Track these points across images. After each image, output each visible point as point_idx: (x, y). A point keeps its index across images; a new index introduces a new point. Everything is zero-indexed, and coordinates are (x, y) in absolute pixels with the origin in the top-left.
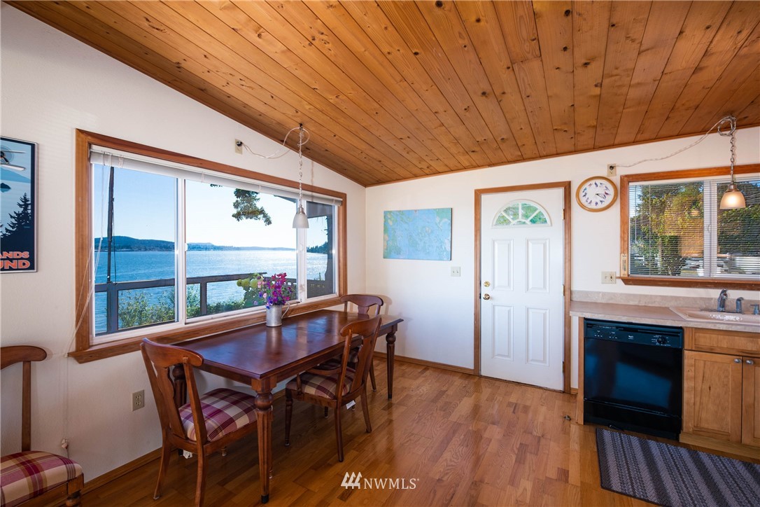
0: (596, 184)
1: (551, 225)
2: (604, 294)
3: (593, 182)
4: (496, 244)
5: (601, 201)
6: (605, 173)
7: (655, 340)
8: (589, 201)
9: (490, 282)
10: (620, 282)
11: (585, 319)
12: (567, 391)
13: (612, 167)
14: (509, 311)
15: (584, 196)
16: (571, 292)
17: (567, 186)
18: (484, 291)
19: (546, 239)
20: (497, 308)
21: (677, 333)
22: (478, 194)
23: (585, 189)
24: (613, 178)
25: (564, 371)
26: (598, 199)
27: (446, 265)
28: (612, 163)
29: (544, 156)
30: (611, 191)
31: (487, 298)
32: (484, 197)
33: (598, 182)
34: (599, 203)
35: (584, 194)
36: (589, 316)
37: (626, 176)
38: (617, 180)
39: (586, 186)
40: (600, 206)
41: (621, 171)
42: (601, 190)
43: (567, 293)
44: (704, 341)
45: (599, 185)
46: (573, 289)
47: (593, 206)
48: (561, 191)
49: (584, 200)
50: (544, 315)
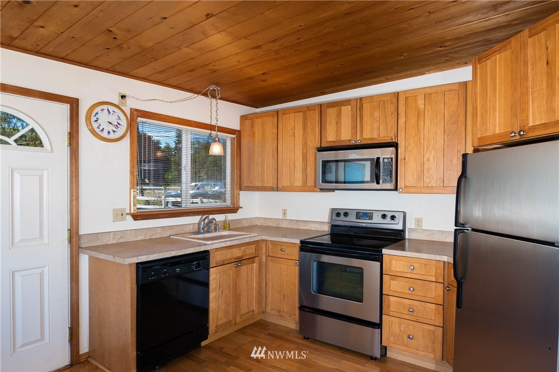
0: (108, 110)
1: (52, 151)
2: (114, 234)
3: (105, 107)
5: (114, 131)
6: (116, 100)
7: (194, 267)
8: (101, 129)
10: (130, 218)
12: (77, 362)
13: (123, 97)
15: (96, 121)
16: (79, 237)
17: (74, 104)
19: (44, 170)
23: (97, 113)
24: (124, 108)
25: (71, 340)
26: (111, 128)
28: (124, 93)
29: (43, 54)
30: (124, 122)
33: (111, 108)
34: (112, 133)
35: (95, 119)
36: (144, 258)
37: (136, 110)
38: (127, 111)
39: (98, 109)
40: (112, 136)
41: (131, 104)
42: (113, 119)
43: (74, 238)
44: (220, 257)
45: (112, 112)
46: (81, 232)
47: (105, 134)
48: (66, 107)
49: (95, 125)
50: (42, 274)
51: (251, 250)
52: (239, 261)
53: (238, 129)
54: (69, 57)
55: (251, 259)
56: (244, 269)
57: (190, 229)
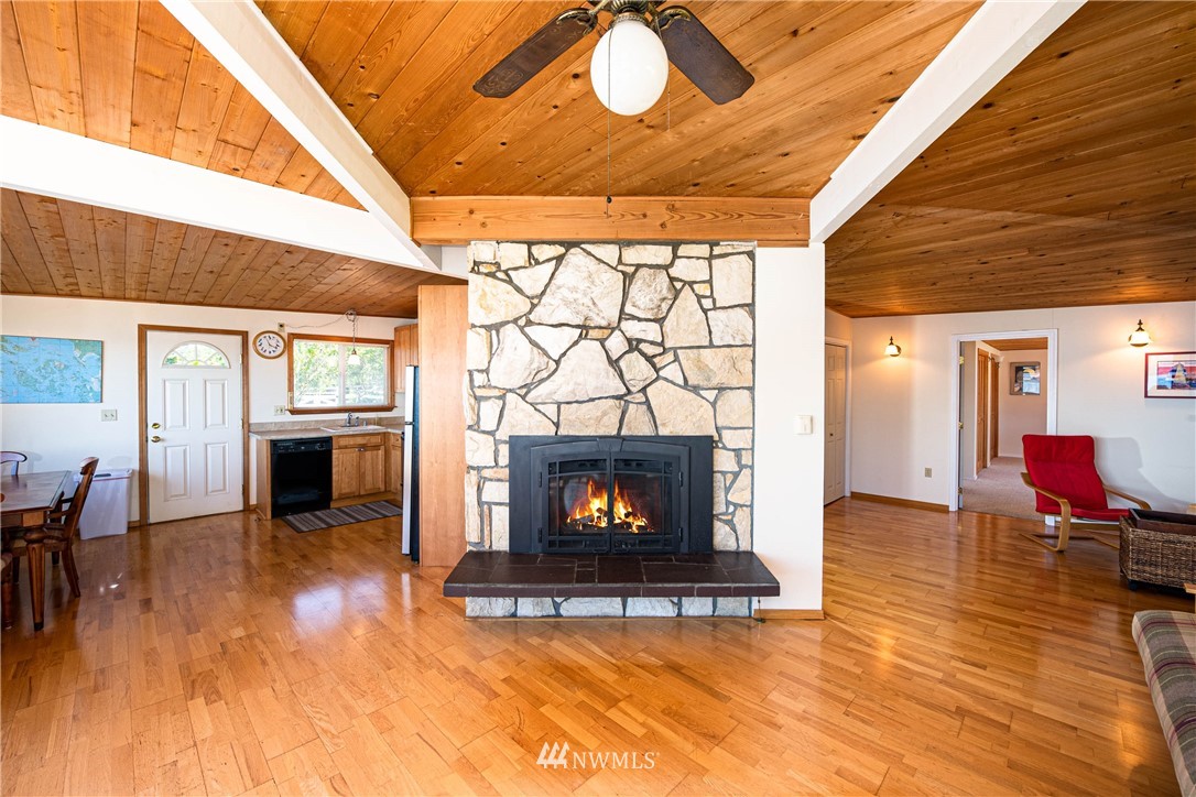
0: (269, 337)
1: (230, 367)
2: (275, 423)
3: (267, 335)
4: (167, 383)
5: (274, 351)
6: (276, 329)
7: (317, 447)
8: (264, 350)
9: (160, 423)
10: (287, 413)
11: (271, 441)
12: (247, 509)
13: (281, 326)
14: (185, 451)
16: (249, 425)
17: (244, 335)
18: (152, 433)
19: (225, 380)
20: (169, 450)
21: (328, 440)
22: (143, 330)
23: (261, 340)
24: (282, 334)
25: (244, 493)
26: (272, 349)
27: (94, 409)
28: (282, 322)
30: (281, 344)
31: (157, 439)
32: (150, 334)
33: (271, 335)
34: (272, 352)
35: (260, 344)
36: (274, 437)
37: (292, 334)
38: (285, 336)
39: (262, 337)
40: (273, 354)
41: (288, 330)
42: (273, 343)
43: (246, 426)
44: (343, 442)
45: (272, 338)
46: (251, 422)
47: (267, 354)
48: (239, 339)
49: (259, 348)
50: (224, 448)
51: (377, 440)
52: (363, 448)
53: (392, 338)
54: (241, 304)
55: (377, 447)
56: (368, 454)
57: (343, 423)
